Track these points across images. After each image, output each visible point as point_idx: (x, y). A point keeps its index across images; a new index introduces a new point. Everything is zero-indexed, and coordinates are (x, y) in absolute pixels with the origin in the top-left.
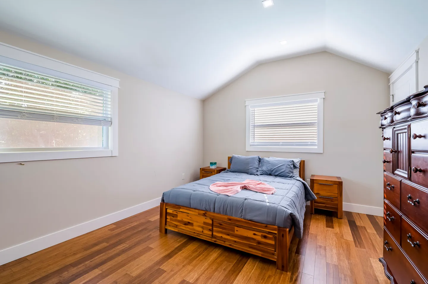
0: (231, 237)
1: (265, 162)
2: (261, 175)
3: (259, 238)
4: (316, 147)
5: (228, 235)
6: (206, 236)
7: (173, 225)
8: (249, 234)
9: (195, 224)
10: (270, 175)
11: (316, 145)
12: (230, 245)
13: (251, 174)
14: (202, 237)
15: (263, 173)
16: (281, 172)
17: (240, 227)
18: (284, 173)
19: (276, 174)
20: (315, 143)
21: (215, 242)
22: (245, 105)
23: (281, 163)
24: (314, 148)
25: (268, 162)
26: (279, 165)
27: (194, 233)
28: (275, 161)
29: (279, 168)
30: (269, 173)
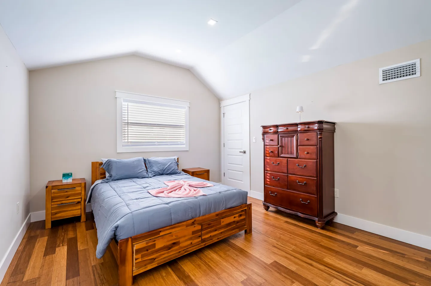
0: (218, 231)
1: (154, 163)
2: (154, 176)
3: (237, 219)
4: (184, 146)
5: (216, 230)
6: (196, 245)
7: (149, 261)
8: (231, 219)
9: (181, 240)
10: (162, 174)
11: (184, 144)
12: (218, 239)
13: (143, 178)
14: (192, 250)
15: (155, 174)
16: (171, 170)
17: (225, 218)
18: (174, 170)
19: (168, 173)
20: (183, 142)
21: (205, 245)
22: (116, 97)
23: (169, 162)
24: (184, 147)
25: (157, 163)
26: (168, 163)
27: (180, 252)
28: (163, 161)
29: (170, 166)
30: (161, 173)
